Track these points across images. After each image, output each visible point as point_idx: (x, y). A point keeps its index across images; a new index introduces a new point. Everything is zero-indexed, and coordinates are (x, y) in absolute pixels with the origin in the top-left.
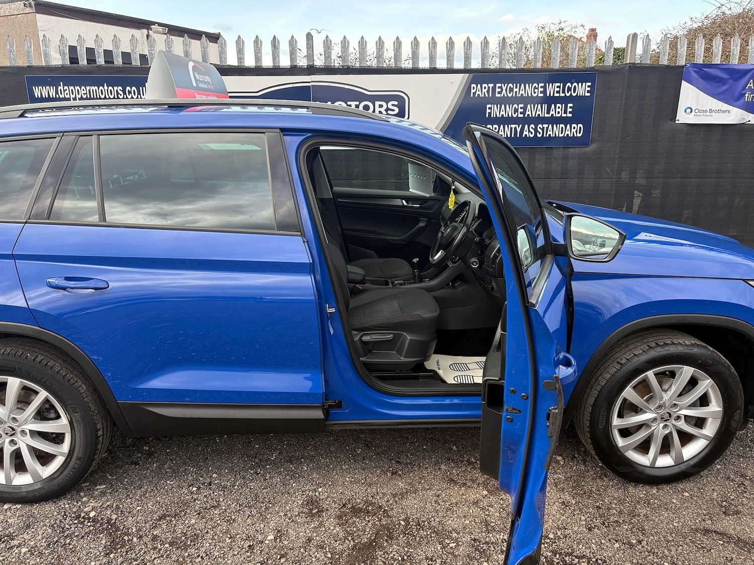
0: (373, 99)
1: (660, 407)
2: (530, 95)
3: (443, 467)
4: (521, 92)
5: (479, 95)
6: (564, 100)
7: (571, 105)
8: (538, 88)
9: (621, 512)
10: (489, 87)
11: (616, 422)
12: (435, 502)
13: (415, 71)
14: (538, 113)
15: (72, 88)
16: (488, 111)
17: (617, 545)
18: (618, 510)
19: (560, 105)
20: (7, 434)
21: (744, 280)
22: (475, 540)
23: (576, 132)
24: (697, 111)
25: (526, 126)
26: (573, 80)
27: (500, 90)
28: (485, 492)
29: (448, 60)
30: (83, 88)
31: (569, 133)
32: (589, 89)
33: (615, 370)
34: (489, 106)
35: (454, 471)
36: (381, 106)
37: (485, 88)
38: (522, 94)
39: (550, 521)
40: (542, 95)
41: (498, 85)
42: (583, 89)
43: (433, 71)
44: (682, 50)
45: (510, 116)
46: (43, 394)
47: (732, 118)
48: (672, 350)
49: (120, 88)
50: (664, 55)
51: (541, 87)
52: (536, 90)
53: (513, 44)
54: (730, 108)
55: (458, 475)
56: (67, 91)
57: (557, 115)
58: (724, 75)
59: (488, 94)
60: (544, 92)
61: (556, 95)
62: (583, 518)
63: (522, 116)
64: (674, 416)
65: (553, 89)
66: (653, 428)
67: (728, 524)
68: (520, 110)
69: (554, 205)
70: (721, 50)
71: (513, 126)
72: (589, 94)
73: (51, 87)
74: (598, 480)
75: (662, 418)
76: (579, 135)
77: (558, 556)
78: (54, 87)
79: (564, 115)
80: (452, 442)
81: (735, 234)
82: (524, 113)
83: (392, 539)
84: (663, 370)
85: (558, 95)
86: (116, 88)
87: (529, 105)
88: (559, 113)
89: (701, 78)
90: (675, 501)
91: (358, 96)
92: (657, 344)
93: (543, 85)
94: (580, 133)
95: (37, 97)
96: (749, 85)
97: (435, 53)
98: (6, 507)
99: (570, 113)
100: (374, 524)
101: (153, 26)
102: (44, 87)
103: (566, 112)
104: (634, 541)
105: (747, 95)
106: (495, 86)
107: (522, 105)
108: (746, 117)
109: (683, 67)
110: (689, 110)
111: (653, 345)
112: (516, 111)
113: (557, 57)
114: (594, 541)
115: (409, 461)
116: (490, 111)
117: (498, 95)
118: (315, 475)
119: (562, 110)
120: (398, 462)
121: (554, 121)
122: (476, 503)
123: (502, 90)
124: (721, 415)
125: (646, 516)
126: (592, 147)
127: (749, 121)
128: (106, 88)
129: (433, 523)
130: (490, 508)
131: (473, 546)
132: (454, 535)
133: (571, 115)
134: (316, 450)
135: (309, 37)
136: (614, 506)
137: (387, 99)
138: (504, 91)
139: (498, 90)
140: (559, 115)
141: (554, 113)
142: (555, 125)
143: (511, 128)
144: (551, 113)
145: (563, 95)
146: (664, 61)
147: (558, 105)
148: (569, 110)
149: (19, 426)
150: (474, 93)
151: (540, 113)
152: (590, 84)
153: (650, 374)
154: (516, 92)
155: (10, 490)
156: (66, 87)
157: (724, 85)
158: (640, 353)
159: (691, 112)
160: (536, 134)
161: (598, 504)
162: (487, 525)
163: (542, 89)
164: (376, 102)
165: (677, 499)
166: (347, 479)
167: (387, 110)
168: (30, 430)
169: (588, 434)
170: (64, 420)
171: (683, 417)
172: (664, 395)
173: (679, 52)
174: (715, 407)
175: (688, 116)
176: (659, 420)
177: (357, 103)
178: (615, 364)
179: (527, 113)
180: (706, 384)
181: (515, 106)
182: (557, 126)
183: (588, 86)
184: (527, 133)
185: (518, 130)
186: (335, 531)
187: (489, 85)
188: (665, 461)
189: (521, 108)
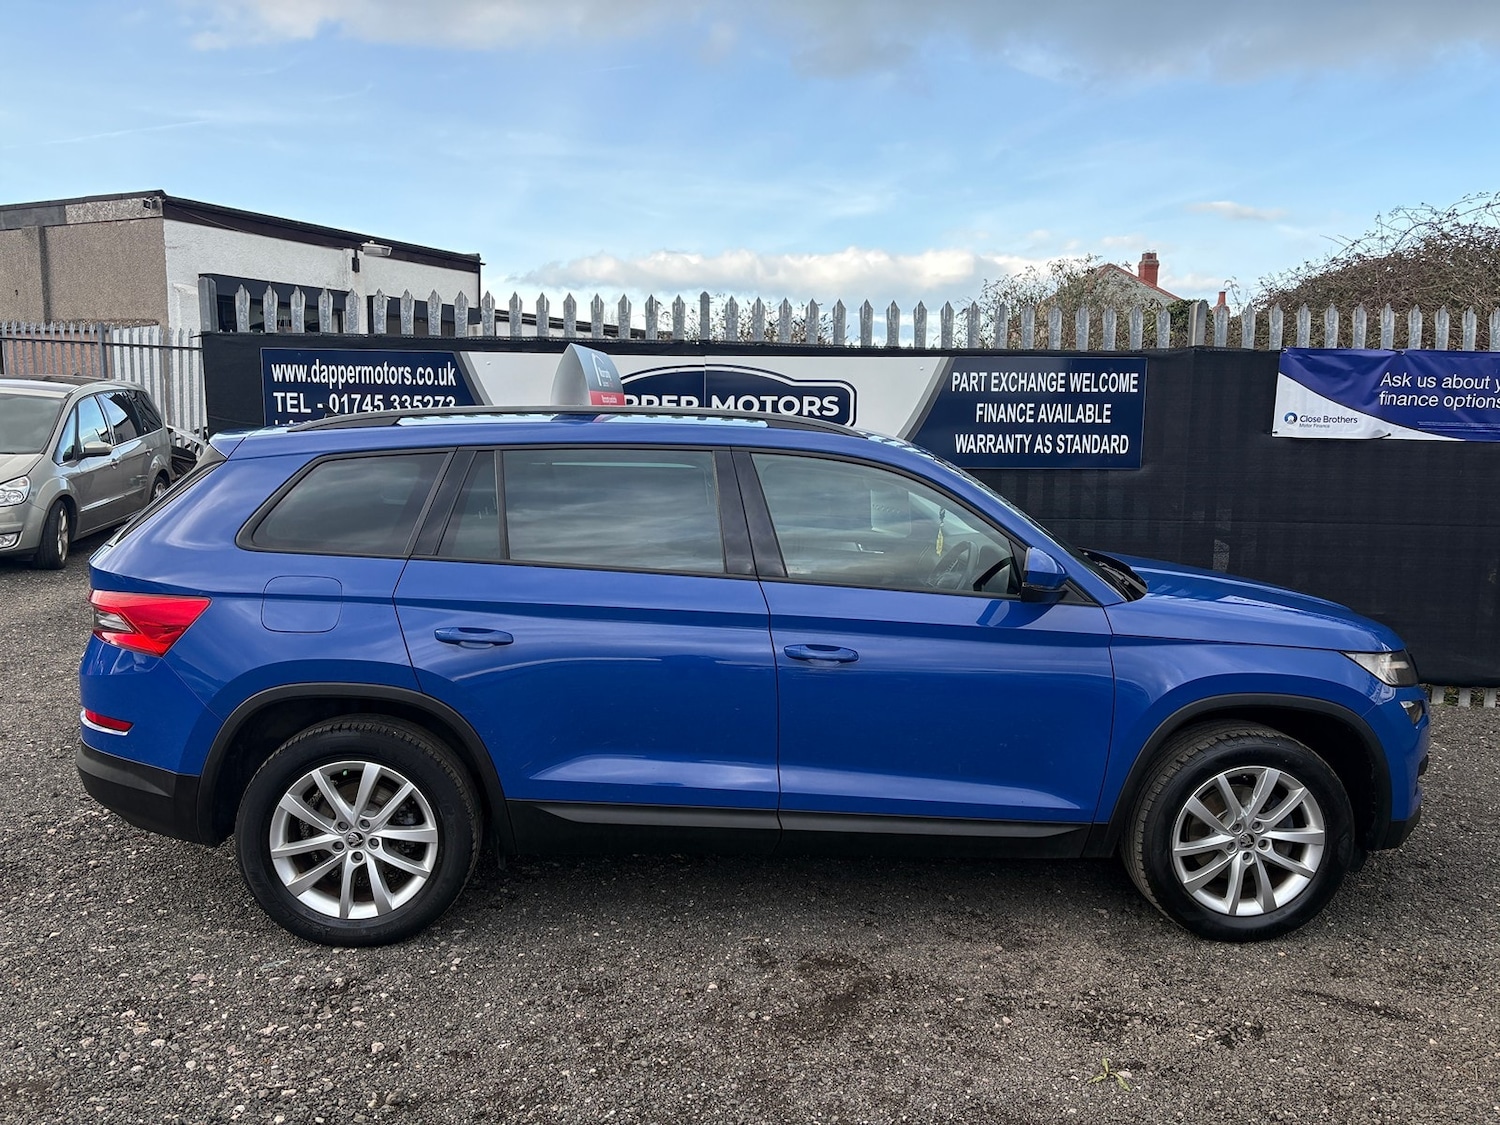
0: (800, 393)
1: (1237, 826)
2: (1044, 390)
3: (937, 919)
4: (1030, 385)
5: (964, 389)
6: (1098, 399)
7: (1109, 406)
8: (1057, 380)
9: (1188, 971)
10: (980, 378)
11: (1179, 847)
12: (931, 956)
13: (867, 351)
14: (1057, 416)
15: (334, 367)
16: (979, 413)
17: (1182, 1003)
18: (1185, 968)
19: (1091, 406)
20: (350, 843)
21: (1339, 651)
22: (989, 995)
23: (1119, 446)
24: (1304, 419)
25: (1039, 436)
26: (1111, 370)
27: (997, 381)
28: (999, 948)
29: (916, 336)
30: (351, 368)
31: (1107, 448)
32: (1136, 382)
33: (1174, 771)
34: (980, 405)
35: (953, 924)
36: (812, 403)
37: (974, 378)
38: (1032, 389)
39: (1091, 978)
40: (1063, 390)
41: (994, 374)
42: (1126, 383)
43: (893, 351)
44: (1276, 327)
45: (1014, 421)
46: (408, 787)
47: (1359, 430)
48: (1248, 744)
49: (408, 369)
50: (1248, 335)
51: (1062, 378)
52: (1054, 383)
53: (1009, 291)
54: (1357, 414)
55: (959, 928)
56: (326, 373)
57: (1088, 421)
58: (1344, 366)
59: (980, 388)
60: (1067, 385)
61: (1085, 390)
62: (1136, 976)
63: (1032, 421)
64: (1259, 839)
65: (1079, 382)
66: (1229, 857)
67: (1339, 987)
68: (1029, 412)
69: (1086, 554)
70: (1337, 329)
71: (1019, 436)
72: (1136, 390)
73: (301, 366)
74: (1158, 937)
75: (1242, 843)
76: (1123, 452)
77: (1102, 1013)
78: (306, 367)
79: (1098, 421)
80: (946, 891)
81: (1382, 613)
82: (1035, 416)
83: (877, 992)
84: (1239, 773)
85: (1088, 390)
86: (401, 369)
87: (1043, 406)
88: (1090, 417)
89: (1308, 370)
90: (1264, 961)
91: (779, 389)
92: (1228, 736)
93: (1064, 374)
94: (1124, 449)
95: (276, 380)
96: (1384, 381)
97: (897, 324)
98: (335, 951)
99: (1107, 417)
100: (850, 978)
101: (366, 244)
102: (289, 366)
103: (1100, 416)
104: (1206, 1000)
105: (1382, 396)
106: (989, 376)
107: (1033, 405)
108: (1383, 430)
109: (1278, 352)
110: (1291, 418)
111: (1223, 737)
112: (1023, 413)
113: (1085, 333)
114: (1150, 999)
115: (887, 912)
116: (981, 413)
117: (993, 389)
118: (755, 924)
119: (1094, 413)
120: (871, 913)
121: (1082, 429)
122: (987, 959)
123: (1001, 382)
124: (1323, 840)
125: (1223, 975)
126: (1144, 471)
127: (1389, 435)
128: (386, 368)
129: (930, 977)
130: (1008, 965)
131: (987, 1001)
132: (961, 990)
133: (1109, 421)
134: (750, 897)
135: (705, 300)
136: (1179, 964)
137: (821, 393)
138: (1004, 384)
139: (994, 381)
140: (1091, 421)
141: (1082, 417)
142: (1084, 436)
143: (1016, 439)
144: (1078, 417)
145: (1096, 390)
146: (1248, 343)
147: (1088, 406)
148: (1106, 413)
149: (368, 833)
150: (957, 386)
151: (1061, 417)
152: (1136, 375)
153: (1221, 777)
154: (1023, 385)
155: (345, 926)
156: (324, 367)
157: (1345, 380)
158: (1206, 747)
159: (1295, 420)
160: (1054, 449)
161: (1156, 962)
162: (1004, 981)
163: (1063, 382)
164: (804, 398)
165: (1267, 959)
166: (803, 930)
167: (821, 409)
168: (383, 838)
169: (1141, 864)
170: (431, 826)
171: (1270, 841)
172: (1243, 810)
173: (1272, 331)
174: (1314, 828)
175: (1290, 426)
176: (1237, 845)
177: (776, 398)
178: (1174, 764)
179: (1041, 417)
180: (1299, 793)
181: (1022, 405)
182: (1087, 437)
183: (1134, 379)
184: (1041, 447)
185: (1027, 443)
186: (798, 983)
187: (981, 374)
188: (1251, 908)
189: (1031, 409)
